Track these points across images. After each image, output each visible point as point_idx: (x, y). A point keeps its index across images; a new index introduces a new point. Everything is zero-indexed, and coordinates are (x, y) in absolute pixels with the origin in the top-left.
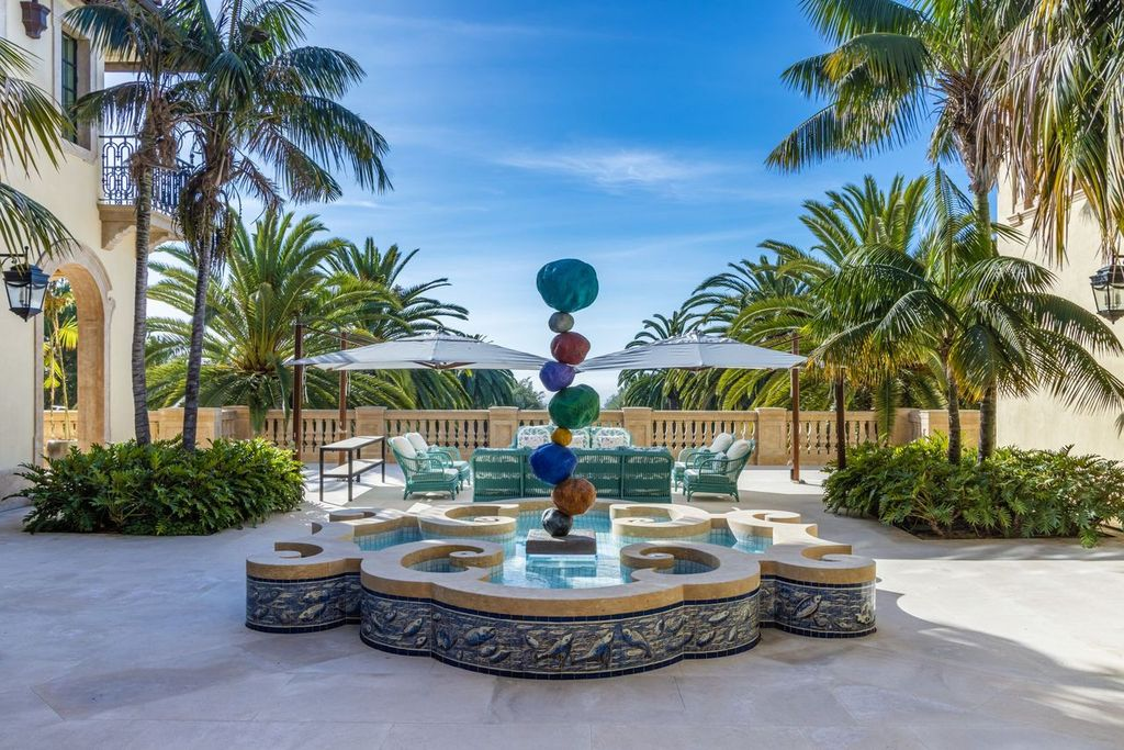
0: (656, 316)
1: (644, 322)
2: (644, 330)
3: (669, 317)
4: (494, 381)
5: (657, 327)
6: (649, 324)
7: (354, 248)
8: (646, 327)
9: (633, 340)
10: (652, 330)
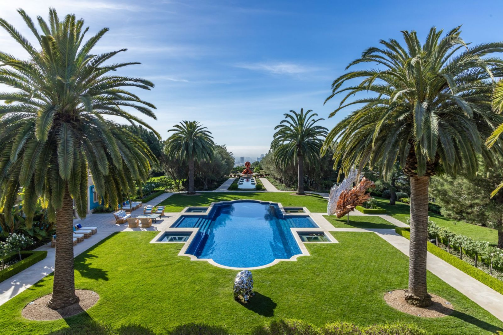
0: (291, 111)
1: (285, 115)
2: (284, 119)
3: (299, 112)
4: (203, 147)
5: (292, 117)
6: (288, 116)
7: (40, 20)
8: (286, 117)
9: (279, 124)
10: (289, 119)
